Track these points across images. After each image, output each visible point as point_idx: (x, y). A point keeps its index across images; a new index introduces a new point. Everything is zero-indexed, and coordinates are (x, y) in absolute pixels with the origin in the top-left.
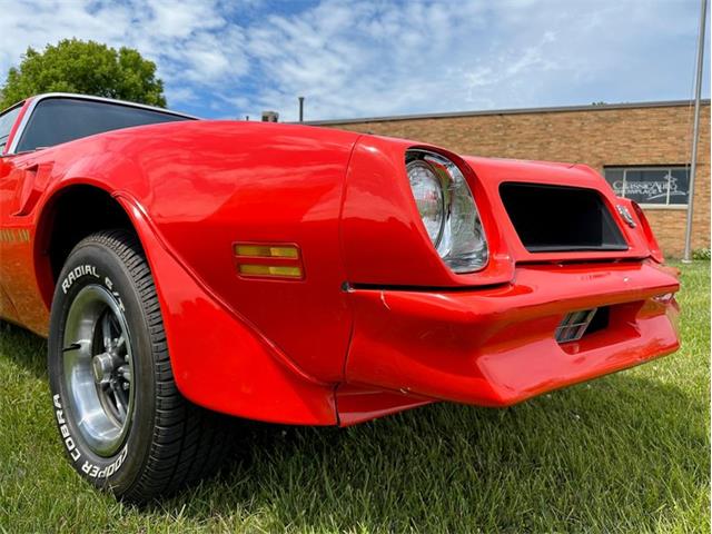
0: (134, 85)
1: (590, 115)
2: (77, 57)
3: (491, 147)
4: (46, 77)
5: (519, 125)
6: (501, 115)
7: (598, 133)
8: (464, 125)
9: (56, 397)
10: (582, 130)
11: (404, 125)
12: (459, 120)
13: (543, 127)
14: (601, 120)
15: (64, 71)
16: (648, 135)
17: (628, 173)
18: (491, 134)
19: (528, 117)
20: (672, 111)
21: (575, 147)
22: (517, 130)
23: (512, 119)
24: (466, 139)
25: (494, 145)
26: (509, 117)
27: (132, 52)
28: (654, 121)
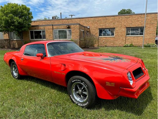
3: (103, 24)
5: (109, 19)
6: (105, 17)
7: (125, 20)
10: (122, 20)
11: (84, 19)
12: (96, 18)
13: (114, 19)
14: (126, 18)
16: (135, 21)
17: (131, 29)
18: (103, 21)
19: (111, 17)
20: (140, 15)
21: (121, 23)
22: (109, 20)
23: (107, 18)
24: (98, 22)
25: (104, 23)
28: (137, 18)
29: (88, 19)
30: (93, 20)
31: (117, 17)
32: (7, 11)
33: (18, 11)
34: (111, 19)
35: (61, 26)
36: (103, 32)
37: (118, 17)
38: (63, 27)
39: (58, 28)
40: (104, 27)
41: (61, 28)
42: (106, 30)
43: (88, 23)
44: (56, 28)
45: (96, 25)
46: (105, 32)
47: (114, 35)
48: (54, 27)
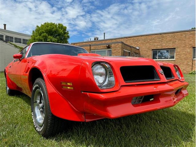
0: (62, 33)
1: (188, 33)
2: (48, 27)
3: (158, 43)
4: (41, 32)
5: (166, 37)
6: (160, 34)
7: (191, 38)
8: (150, 37)
9: (32, 113)
10: (185, 37)
11: (132, 38)
12: (148, 36)
13: (173, 37)
14: (191, 34)
15: (45, 30)
18: (158, 40)
19: (169, 34)
21: (184, 42)
22: (166, 38)
23: (164, 35)
24: (151, 41)
26: (163, 35)
27: (61, 24)
29: (137, 37)
30: (143, 39)
32: (41, 30)
33: (53, 30)
34: (169, 37)
35: (100, 46)
36: (158, 54)
37: (180, 33)
38: (102, 47)
39: (96, 48)
40: (159, 47)
41: (100, 48)
42: (162, 51)
43: (138, 43)
44: (94, 49)
45: (148, 45)
46: (161, 53)
47: (174, 58)
48: (92, 48)
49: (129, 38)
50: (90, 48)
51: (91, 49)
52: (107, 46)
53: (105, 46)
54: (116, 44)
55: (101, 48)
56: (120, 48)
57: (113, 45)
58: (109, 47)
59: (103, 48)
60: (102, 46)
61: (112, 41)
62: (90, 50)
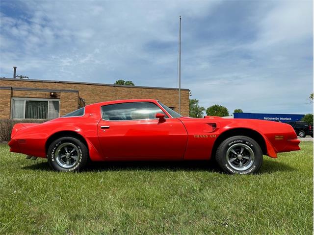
10: (142, 94)
13: (129, 92)
18: (111, 93)
19: (124, 88)
22: (120, 92)
25: (113, 97)
29: (81, 85)
30: (91, 89)
31: (134, 89)
34: (124, 91)
35: (34, 92)
37: (137, 89)
38: (39, 94)
39: (26, 96)
41: (34, 96)
43: (82, 93)
44: (22, 96)
45: (97, 98)
48: (16, 93)
49: (68, 85)
50: (12, 93)
51: (14, 95)
52: (52, 94)
53: (48, 93)
54: (69, 93)
55: (38, 96)
56: (75, 100)
57: (62, 94)
58: (54, 96)
59: (41, 96)
60: (39, 92)
61: (36, 85)
62: (12, 97)
